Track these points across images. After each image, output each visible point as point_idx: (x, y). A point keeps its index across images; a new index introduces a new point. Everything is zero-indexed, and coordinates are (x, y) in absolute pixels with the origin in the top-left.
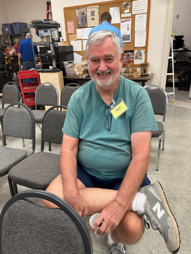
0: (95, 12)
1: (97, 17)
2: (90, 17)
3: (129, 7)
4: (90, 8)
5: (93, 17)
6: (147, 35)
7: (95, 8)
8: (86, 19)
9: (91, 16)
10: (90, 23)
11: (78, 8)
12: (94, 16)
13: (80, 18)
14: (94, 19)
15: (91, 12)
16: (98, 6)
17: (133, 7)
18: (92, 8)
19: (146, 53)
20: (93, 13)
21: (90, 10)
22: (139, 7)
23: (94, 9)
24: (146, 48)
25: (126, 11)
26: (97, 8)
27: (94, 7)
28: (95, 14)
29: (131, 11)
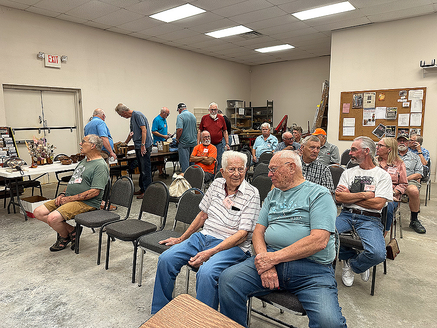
0: (372, 97)
1: (374, 101)
2: (366, 100)
3: (405, 94)
4: (367, 94)
6: (423, 117)
7: (372, 94)
8: (362, 102)
9: (368, 100)
10: (366, 105)
11: (355, 93)
12: (371, 99)
13: (356, 101)
14: (370, 102)
15: (367, 97)
16: (375, 93)
17: (409, 95)
18: (369, 94)
19: (422, 131)
22: (415, 95)
24: (421, 127)
25: (402, 98)
29: (407, 97)
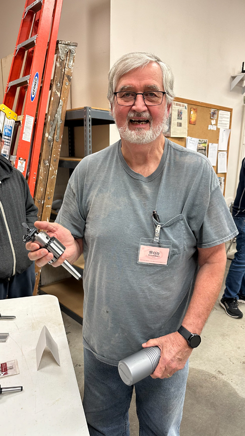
0: (183, 114)
1: (185, 122)
2: (176, 120)
3: (216, 116)
4: (177, 105)
5: (180, 121)
7: (183, 106)
9: (178, 119)
10: (175, 130)
12: (181, 119)
15: (177, 112)
16: (187, 105)
17: (219, 119)
18: (179, 105)
20: (180, 114)
21: (177, 109)
22: (223, 119)
23: (181, 107)
25: (212, 122)
26: (186, 108)
27: (182, 104)
28: (182, 116)
